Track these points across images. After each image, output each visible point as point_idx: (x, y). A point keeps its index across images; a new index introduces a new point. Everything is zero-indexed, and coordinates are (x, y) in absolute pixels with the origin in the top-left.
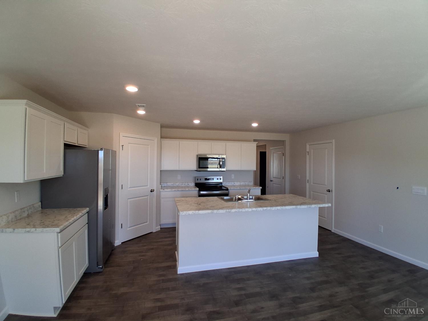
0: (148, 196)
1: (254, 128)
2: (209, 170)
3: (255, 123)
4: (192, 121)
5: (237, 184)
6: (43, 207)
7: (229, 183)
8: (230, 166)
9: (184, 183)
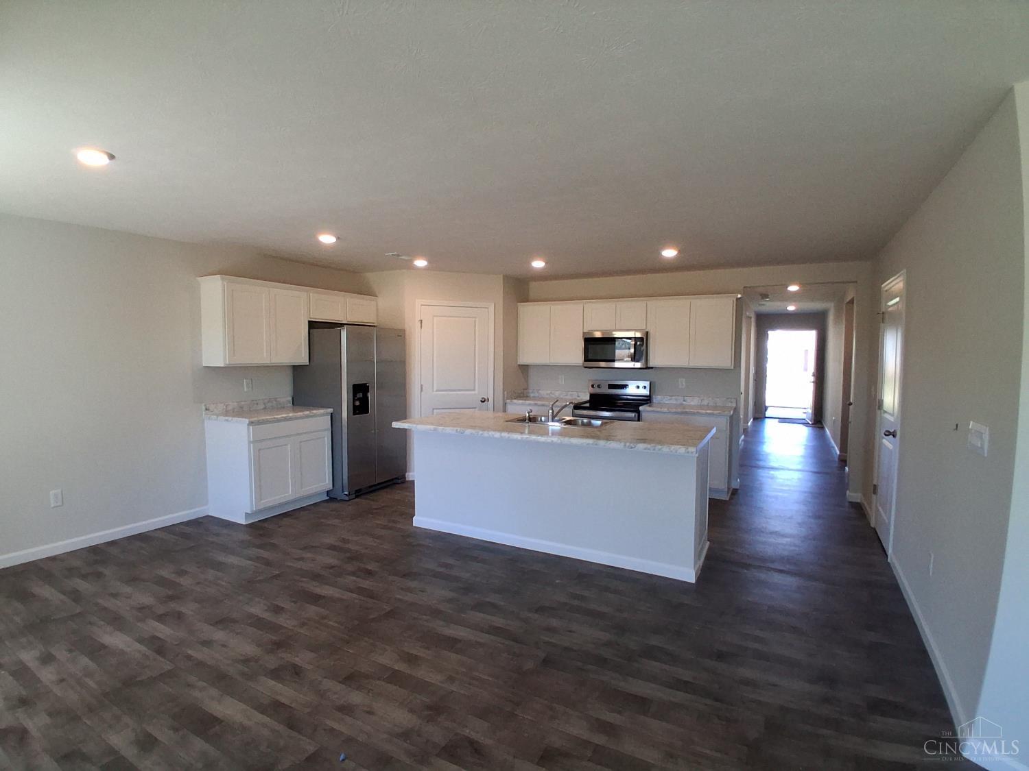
0: (475, 408)
1: (669, 261)
2: (617, 365)
3: (670, 248)
4: (529, 263)
5: (692, 403)
6: (295, 403)
7: (670, 399)
8: (659, 357)
9: (570, 393)
